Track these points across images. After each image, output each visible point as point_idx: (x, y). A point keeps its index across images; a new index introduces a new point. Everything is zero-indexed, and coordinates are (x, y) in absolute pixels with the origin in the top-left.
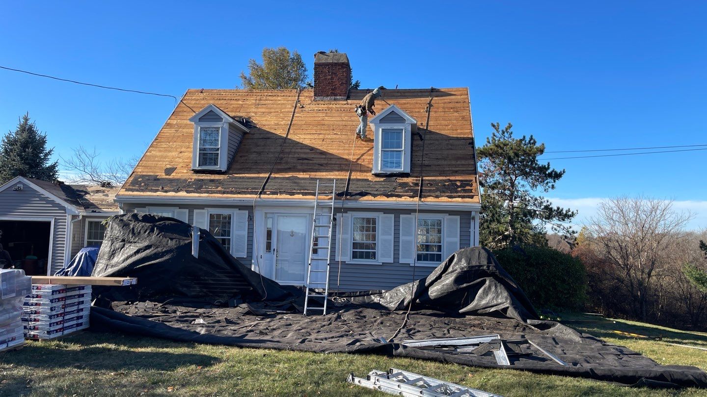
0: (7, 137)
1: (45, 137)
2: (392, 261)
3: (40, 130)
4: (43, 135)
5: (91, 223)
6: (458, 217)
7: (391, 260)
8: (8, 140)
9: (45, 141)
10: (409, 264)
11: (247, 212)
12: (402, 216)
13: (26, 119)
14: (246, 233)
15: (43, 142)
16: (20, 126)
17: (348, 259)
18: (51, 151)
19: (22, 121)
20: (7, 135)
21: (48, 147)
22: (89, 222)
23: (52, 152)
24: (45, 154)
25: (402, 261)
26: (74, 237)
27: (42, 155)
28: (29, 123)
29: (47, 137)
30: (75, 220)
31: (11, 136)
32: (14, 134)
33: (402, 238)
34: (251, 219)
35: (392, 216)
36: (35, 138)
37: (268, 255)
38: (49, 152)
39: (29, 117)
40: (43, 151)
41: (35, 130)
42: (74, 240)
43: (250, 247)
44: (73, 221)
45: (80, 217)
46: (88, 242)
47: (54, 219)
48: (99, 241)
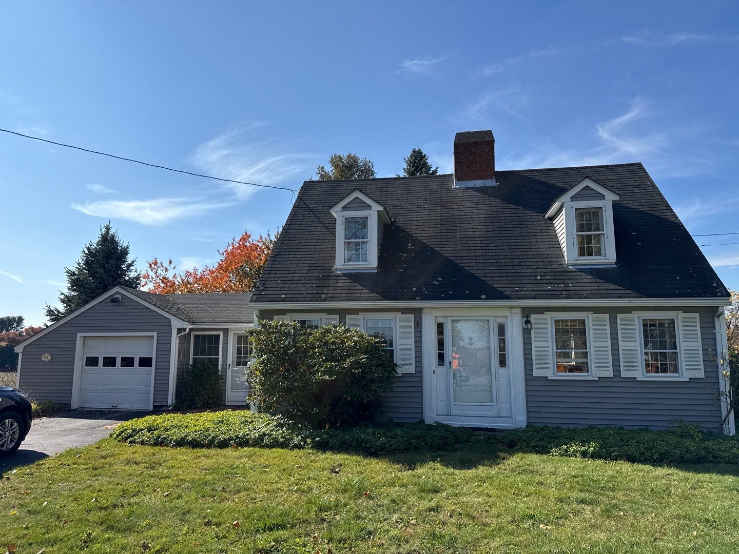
0: (88, 249)
1: (128, 247)
2: (612, 376)
3: (123, 240)
4: (125, 244)
5: (196, 337)
6: (697, 315)
7: (609, 373)
8: (89, 252)
9: (127, 252)
10: (635, 378)
11: (412, 316)
12: (619, 316)
13: (108, 229)
14: (412, 342)
15: (125, 252)
16: (102, 235)
17: (550, 373)
18: (133, 262)
19: (104, 230)
20: (88, 245)
21: (130, 258)
22: (195, 336)
23: (135, 263)
24: (127, 265)
25: (624, 374)
26: (179, 354)
27: (123, 266)
28: (111, 232)
29: (130, 248)
30: (181, 334)
31: (91, 247)
32: (95, 245)
33: (622, 344)
34: (418, 325)
35: (607, 316)
36: (117, 249)
37: (441, 370)
38: (131, 263)
39: (111, 226)
40: (126, 261)
41: (117, 239)
42: (179, 357)
43: (419, 359)
44: (179, 335)
45: (187, 330)
46: (193, 358)
47: (156, 333)
48: (206, 358)
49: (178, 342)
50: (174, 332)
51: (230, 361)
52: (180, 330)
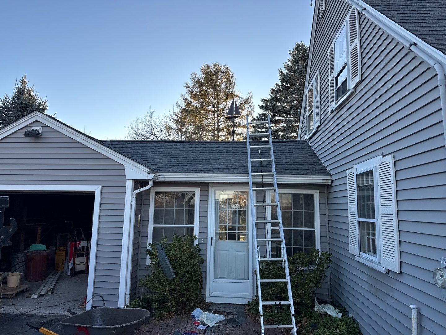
3: (40, 96)
5: (158, 195)
16: (17, 89)
19: (20, 84)
22: (156, 193)
28: (28, 86)
30: (140, 190)
31: (7, 100)
32: (11, 99)
36: (34, 103)
39: (27, 80)
41: (34, 94)
44: (138, 191)
45: (151, 183)
46: (154, 228)
47: (100, 187)
48: (173, 228)
49: (134, 202)
50: (129, 185)
51: (211, 233)
52: (138, 183)
